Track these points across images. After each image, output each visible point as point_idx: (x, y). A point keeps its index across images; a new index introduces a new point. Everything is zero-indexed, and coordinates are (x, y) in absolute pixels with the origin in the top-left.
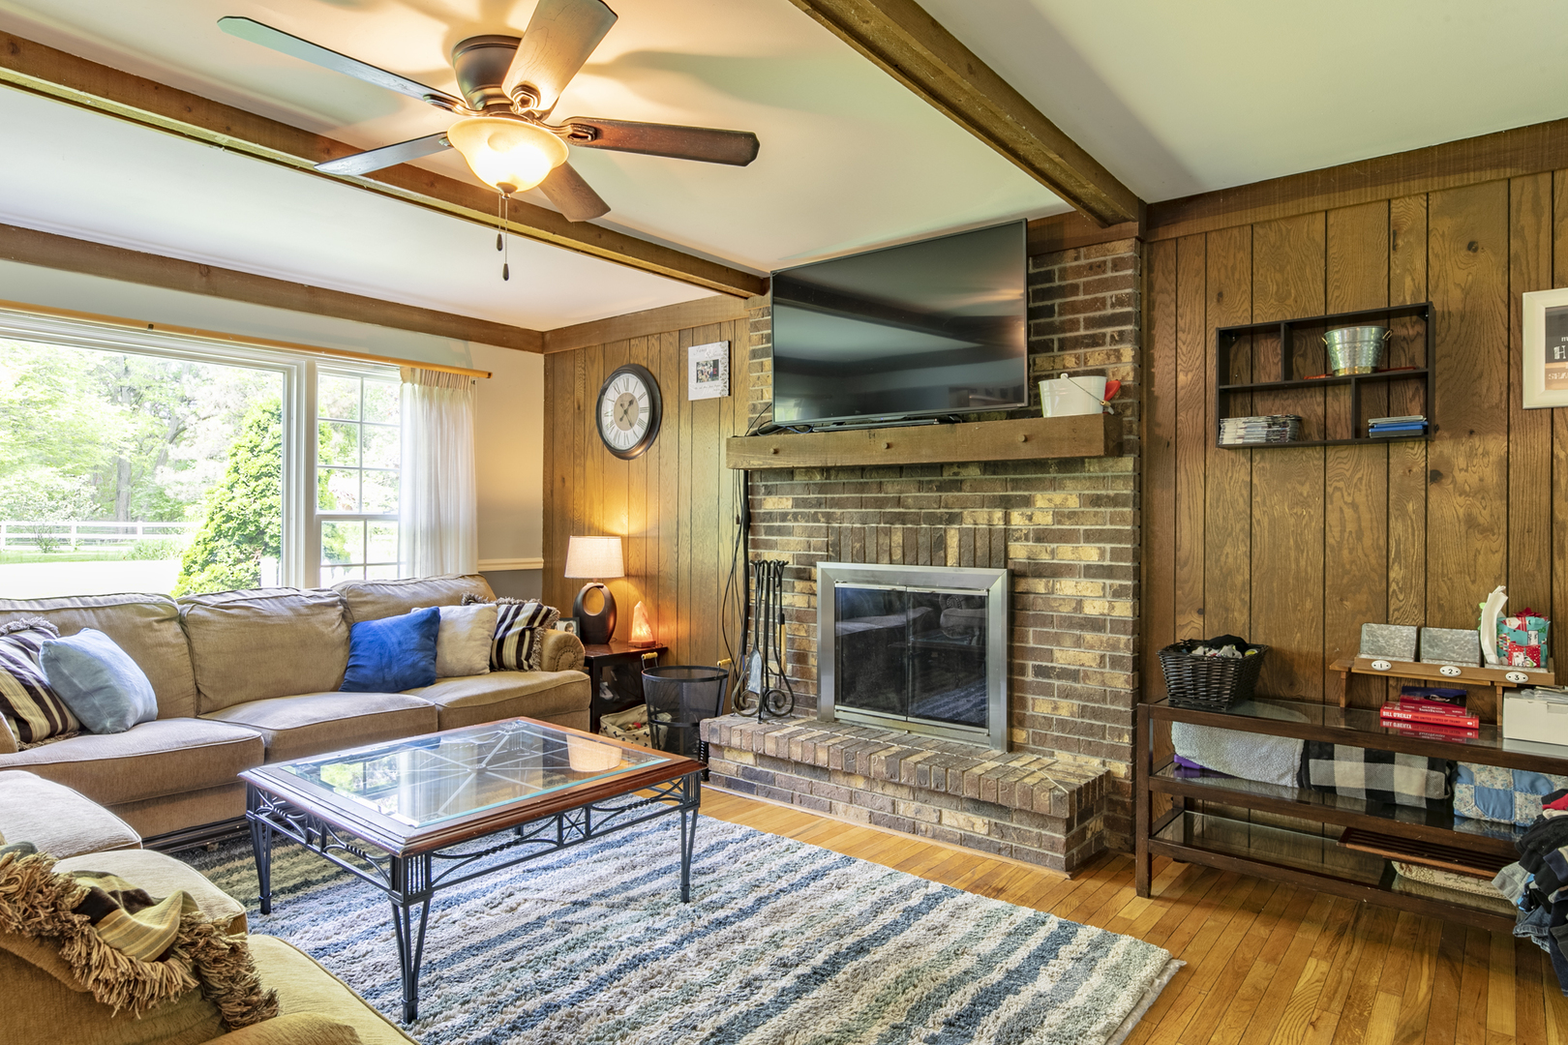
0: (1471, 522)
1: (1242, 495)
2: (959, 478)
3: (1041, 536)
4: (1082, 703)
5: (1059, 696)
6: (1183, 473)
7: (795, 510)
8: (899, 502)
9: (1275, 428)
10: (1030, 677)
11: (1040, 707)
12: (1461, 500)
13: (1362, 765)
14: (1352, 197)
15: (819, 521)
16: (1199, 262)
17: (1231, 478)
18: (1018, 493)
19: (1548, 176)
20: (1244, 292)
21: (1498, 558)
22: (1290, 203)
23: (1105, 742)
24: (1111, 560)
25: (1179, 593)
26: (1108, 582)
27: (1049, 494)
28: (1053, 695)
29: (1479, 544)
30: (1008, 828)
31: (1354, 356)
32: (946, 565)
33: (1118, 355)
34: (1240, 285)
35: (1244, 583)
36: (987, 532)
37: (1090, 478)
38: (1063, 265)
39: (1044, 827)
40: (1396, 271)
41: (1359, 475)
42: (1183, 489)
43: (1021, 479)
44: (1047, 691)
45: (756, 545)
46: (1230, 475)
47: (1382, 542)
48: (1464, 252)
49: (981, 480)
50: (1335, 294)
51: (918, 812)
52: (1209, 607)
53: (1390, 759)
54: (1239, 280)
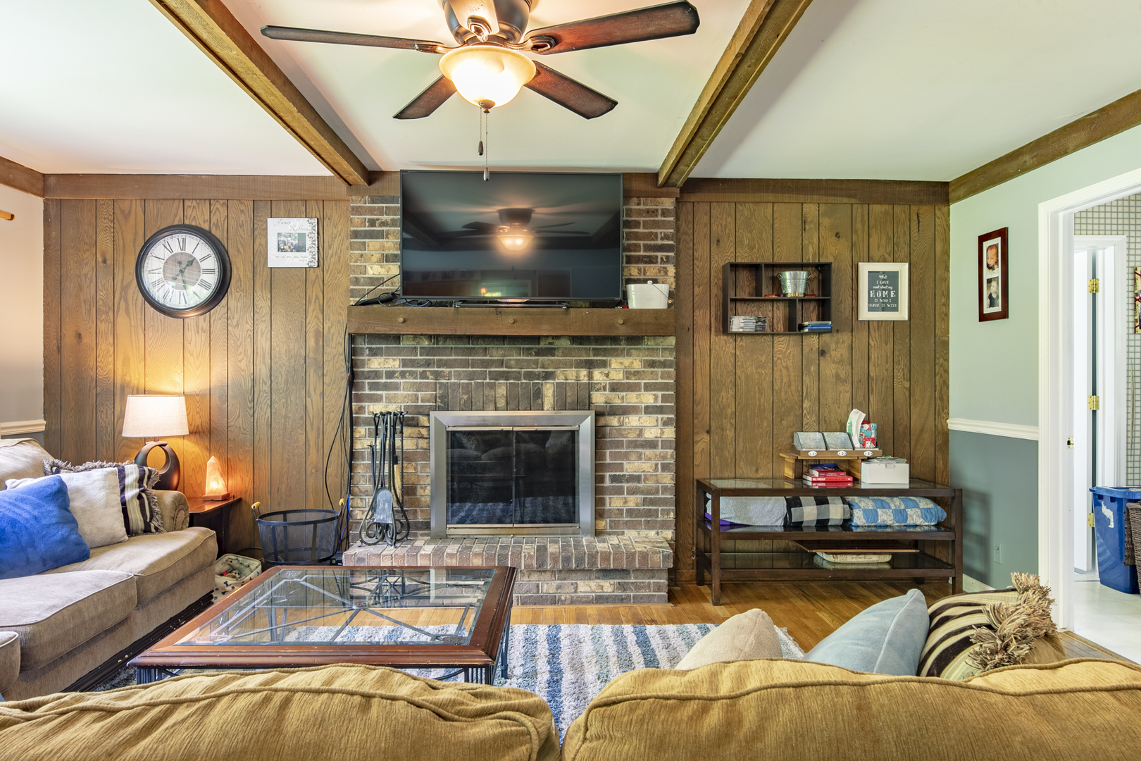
0: (837, 377)
1: (730, 361)
2: (552, 346)
3: (615, 387)
4: (643, 497)
5: (627, 494)
6: (697, 347)
7: (401, 369)
8: (501, 363)
9: (760, 324)
10: (607, 483)
11: (614, 502)
12: (833, 365)
13: (815, 507)
14: (786, 197)
15: (428, 378)
16: (706, 219)
17: (725, 351)
18: (598, 358)
19: (867, 206)
20: (731, 241)
21: (848, 395)
22: (757, 195)
23: (658, 519)
24: (662, 402)
25: (696, 421)
26: (660, 416)
27: (620, 359)
28: (624, 494)
29: (841, 388)
30: (628, 583)
31: (796, 286)
32: (543, 410)
33: (666, 272)
34: (729, 237)
35: (732, 414)
36: (575, 385)
37: (648, 349)
38: (629, 207)
39: (653, 577)
40: (806, 242)
41: (789, 351)
42: (697, 357)
43: (601, 349)
44: (619, 491)
45: (360, 399)
46: (724, 349)
47: (800, 388)
48: (834, 238)
49: (570, 349)
50: (778, 250)
51: (559, 587)
52: (713, 428)
53: (826, 502)
54: (729, 234)
